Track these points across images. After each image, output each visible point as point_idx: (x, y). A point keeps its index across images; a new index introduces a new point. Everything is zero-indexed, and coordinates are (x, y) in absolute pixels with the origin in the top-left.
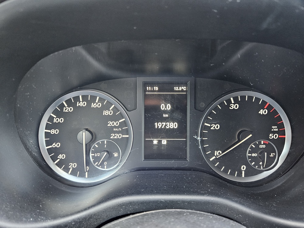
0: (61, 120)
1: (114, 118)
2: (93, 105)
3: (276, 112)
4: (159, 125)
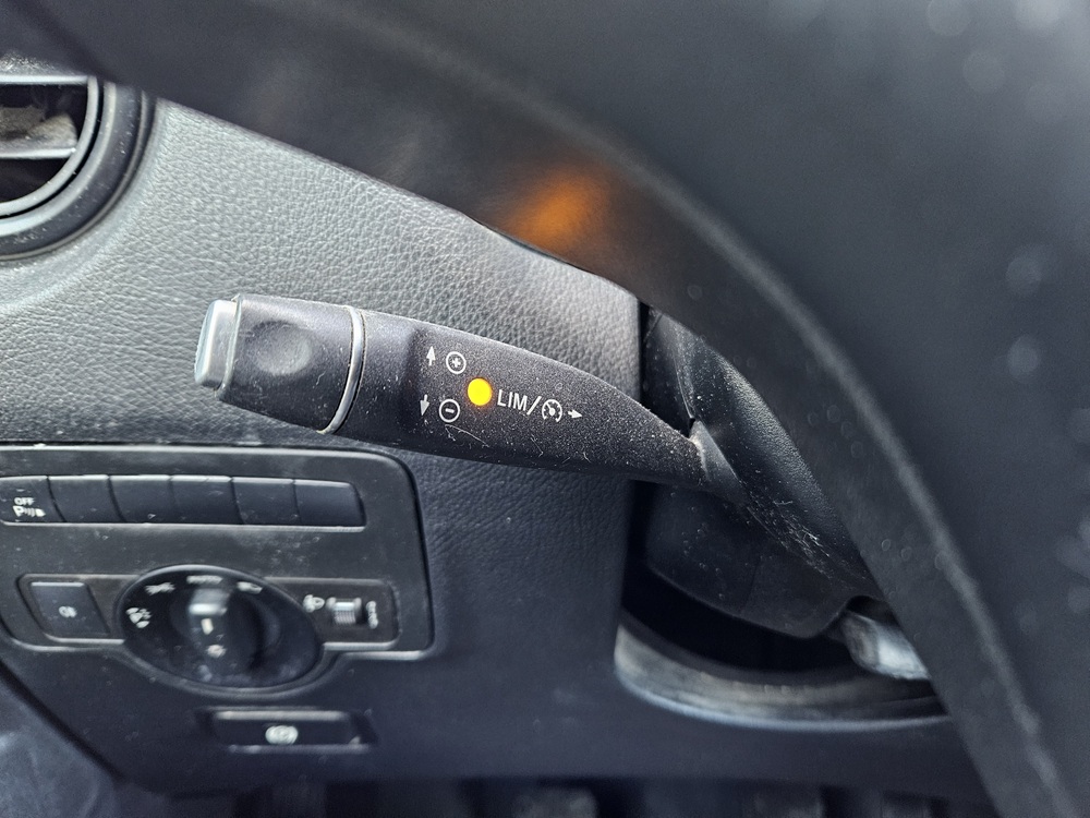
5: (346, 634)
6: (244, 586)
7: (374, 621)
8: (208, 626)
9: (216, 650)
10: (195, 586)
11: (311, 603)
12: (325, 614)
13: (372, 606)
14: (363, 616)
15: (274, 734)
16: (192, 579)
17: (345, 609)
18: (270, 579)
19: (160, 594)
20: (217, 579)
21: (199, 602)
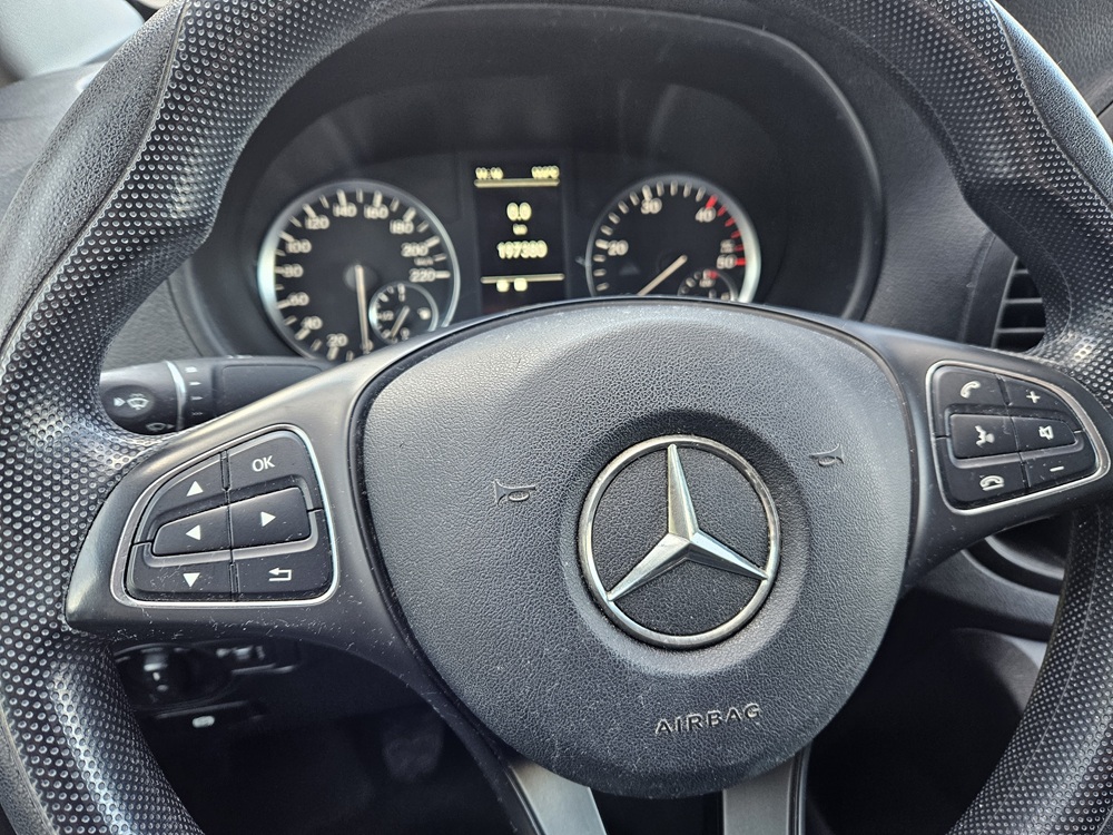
0: (305, 247)
1: (416, 238)
2: (371, 213)
3: (727, 216)
4: (507, 250)
5: (245, 664)
6: (178, 650)
7: (261, 655)
8: (157, 676)
9: (162, 688)
10: (146, 654)
11: (221, 652)
12: (231, 658)
13: (260, 649)
14: (253, 654)
15: (198, 722)
16: (144, 651)
17: (243, 652)
18: (194, 645)
19: (123, 662)
20: (159, 649)
21: (149, 663)
